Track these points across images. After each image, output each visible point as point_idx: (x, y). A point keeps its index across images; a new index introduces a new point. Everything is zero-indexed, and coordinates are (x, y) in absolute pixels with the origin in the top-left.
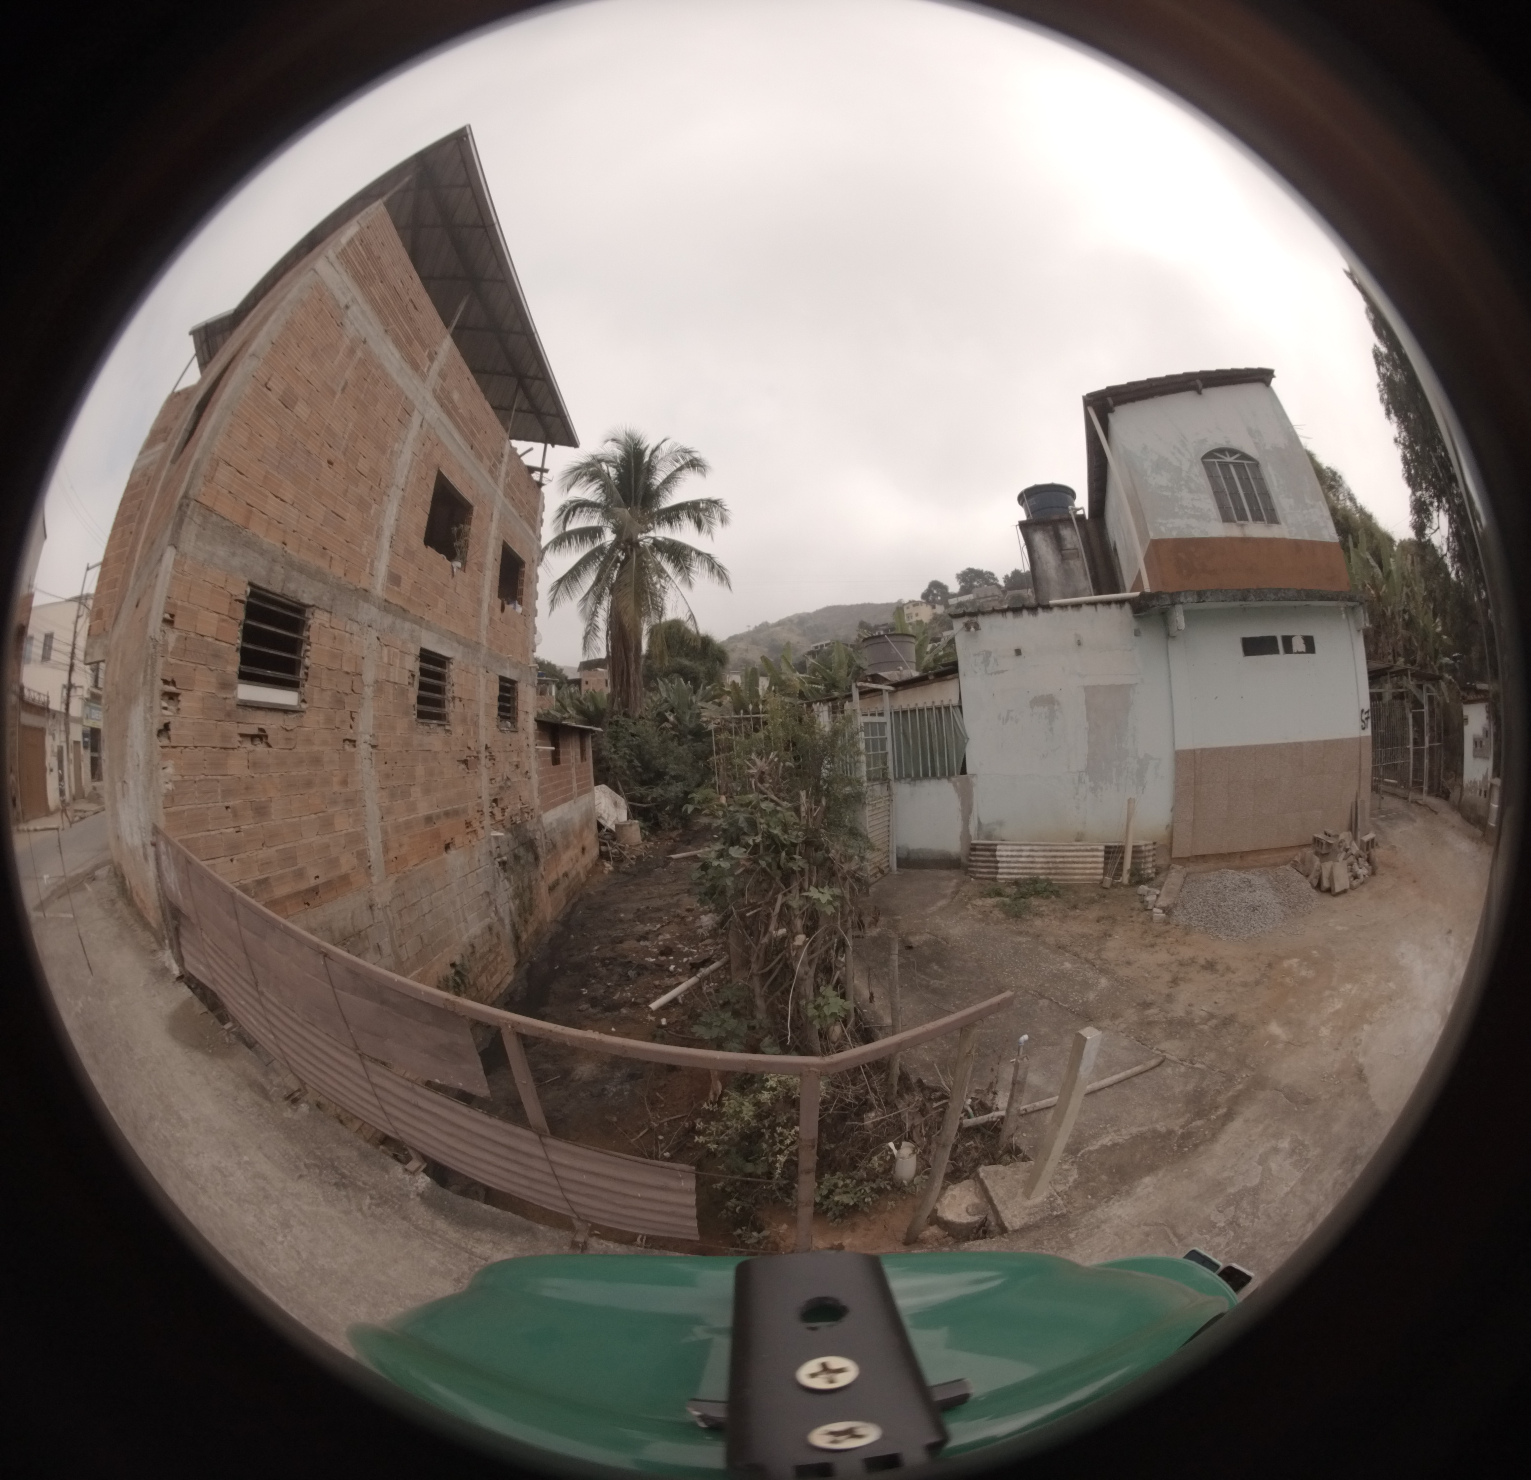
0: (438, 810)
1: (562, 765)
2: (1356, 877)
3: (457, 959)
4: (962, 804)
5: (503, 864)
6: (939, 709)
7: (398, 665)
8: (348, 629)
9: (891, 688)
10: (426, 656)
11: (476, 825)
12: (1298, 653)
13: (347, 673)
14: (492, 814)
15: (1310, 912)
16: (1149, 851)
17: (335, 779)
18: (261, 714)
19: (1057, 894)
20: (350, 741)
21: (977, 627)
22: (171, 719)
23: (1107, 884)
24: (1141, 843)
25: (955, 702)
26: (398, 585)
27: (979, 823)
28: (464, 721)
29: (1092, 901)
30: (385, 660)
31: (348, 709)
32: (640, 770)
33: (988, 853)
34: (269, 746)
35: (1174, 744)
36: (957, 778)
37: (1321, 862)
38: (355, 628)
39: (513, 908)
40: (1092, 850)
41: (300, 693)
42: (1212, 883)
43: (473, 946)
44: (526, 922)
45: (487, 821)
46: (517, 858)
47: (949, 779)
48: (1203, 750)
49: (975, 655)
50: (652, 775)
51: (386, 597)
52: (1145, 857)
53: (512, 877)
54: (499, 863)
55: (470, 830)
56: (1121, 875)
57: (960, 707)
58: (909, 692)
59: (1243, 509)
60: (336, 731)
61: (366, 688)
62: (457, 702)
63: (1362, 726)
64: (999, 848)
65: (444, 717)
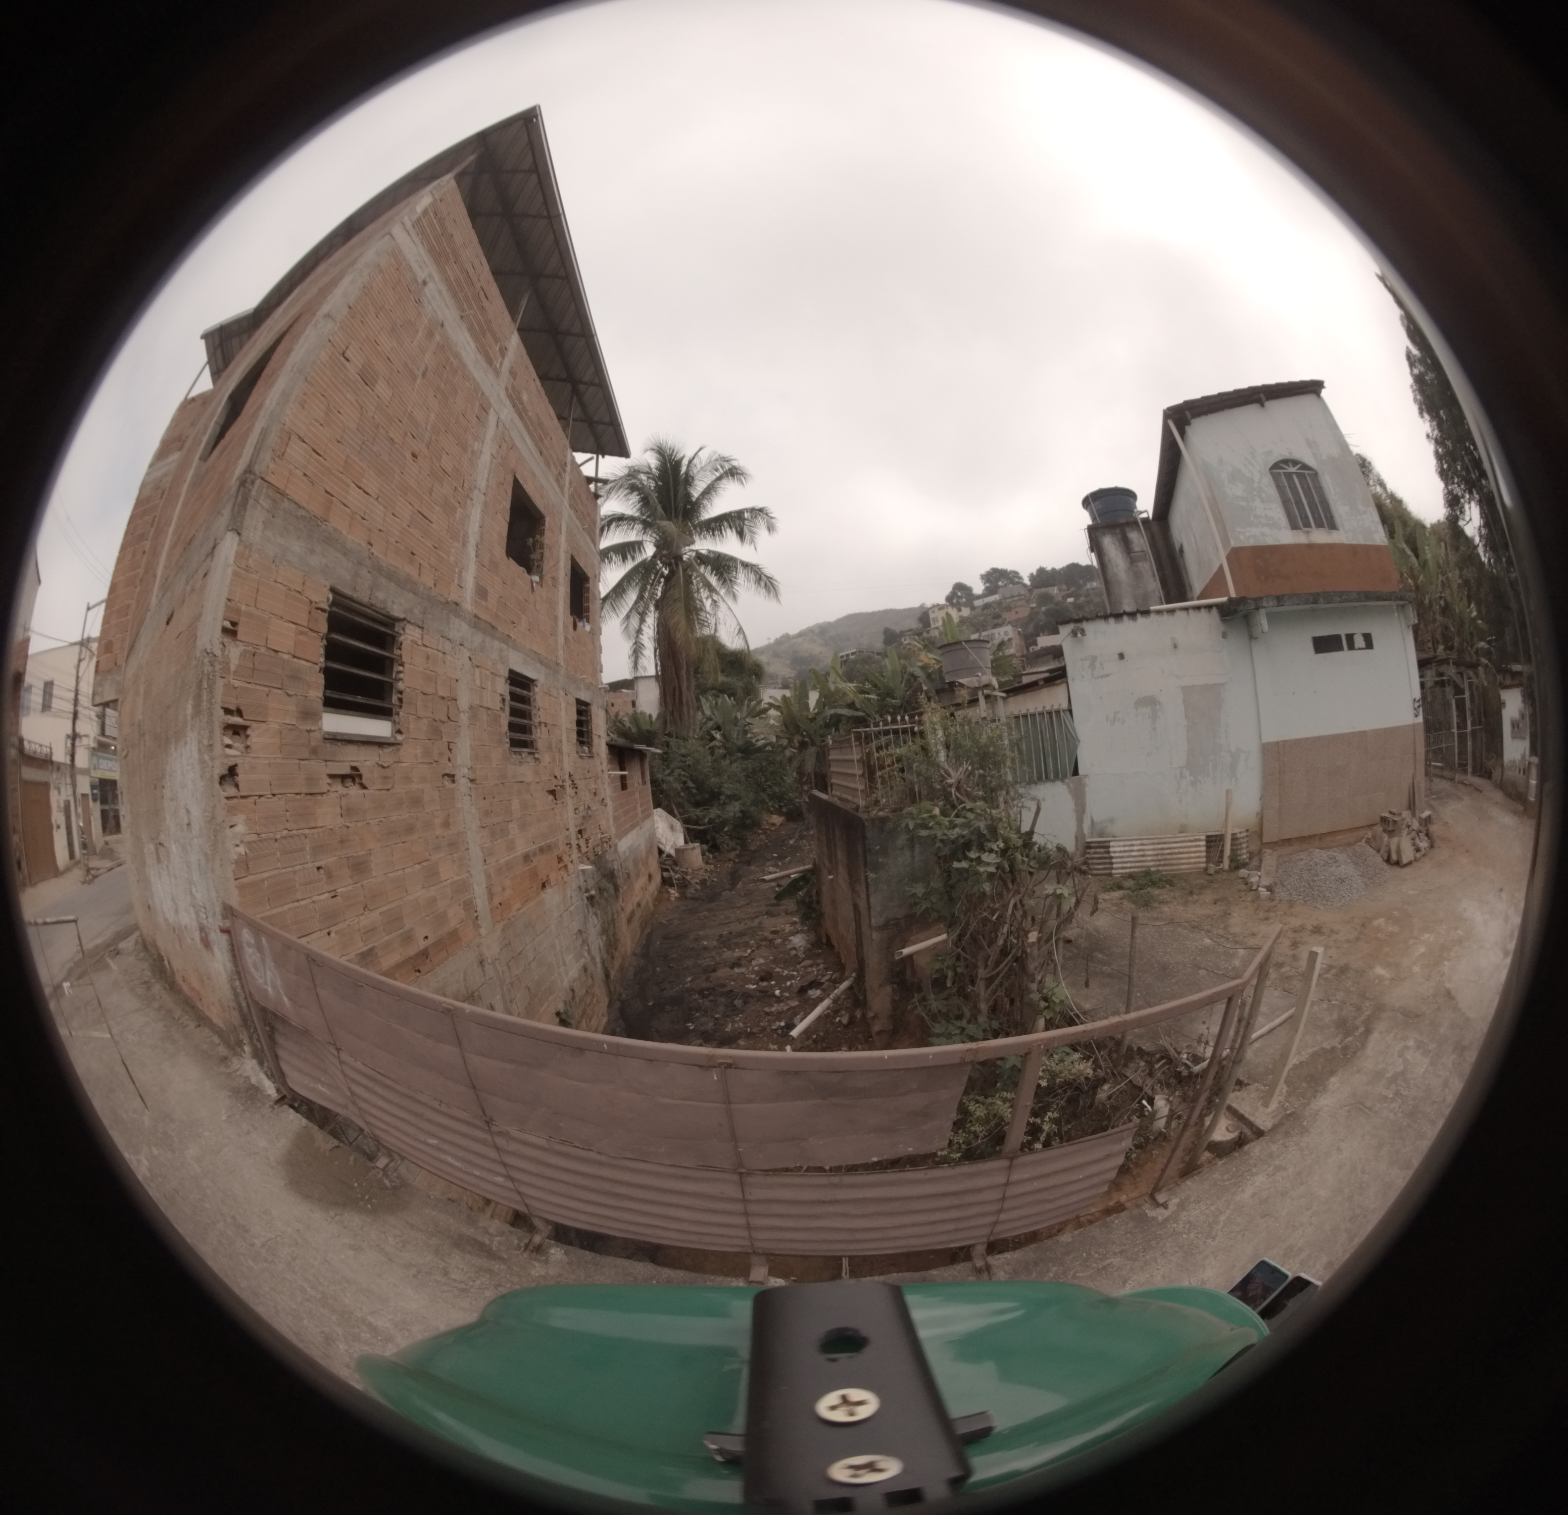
0: (534, 847)
1: (629, 790)
2: (1418, 850)
3: (561, 1007)
4: (1076, 805)
5: (591, 898)
6: (1050, 713)
7: (489, 689)
8: (440, 648)
9: (1004, 695)
10: (514, 678)
11: (566, 859)
12: (1359, 649)
13: (443, 698)
14: (579, 846)
15: (1385, 882)
16: (1243, 838)
17: (437, 821)
18: (352, 749)
19: (1171, 884)
20: (448, 775)
21: (1083, 632)
22: (239, 761)
23: (1211, 871)
24: (1237, 831)
25: (1065, 705)
26: (486, 599)
27: (1092, 822)
28: (550, 748)
29: (1203, 888)
30: (478, 682)
31: (445, 739)
32: (694, 791)
33: (1102, 850)
34: (364, 787)
35: (1260, 737)
36: (1070, 779)
37: (1390, 837)
38: (447, 646)
39: (602, 945)
40: (1196, 840)
41: (394, 722)
42: (1304, 862)
43: (573, 991)
44: (613, 958)
45: (575, 855)
46: (601, 890)
47: (1062, 781)
48: (1285, 742)
49: (1082, 660)
50: (707, 796)
51: (475, 611)
52: (1241, 844)
53: (599, 912)
54: (587, 898)
55: (561, 865)
56: (1222, 862)
57: (1070, 711)
58: (1020, 698)
59: (1307, 517)
60: (435, 765)
61: (462, 714)
62: (543, 728)
63: (1415, 714)
64: (1112, 844)
65: (531, 744)
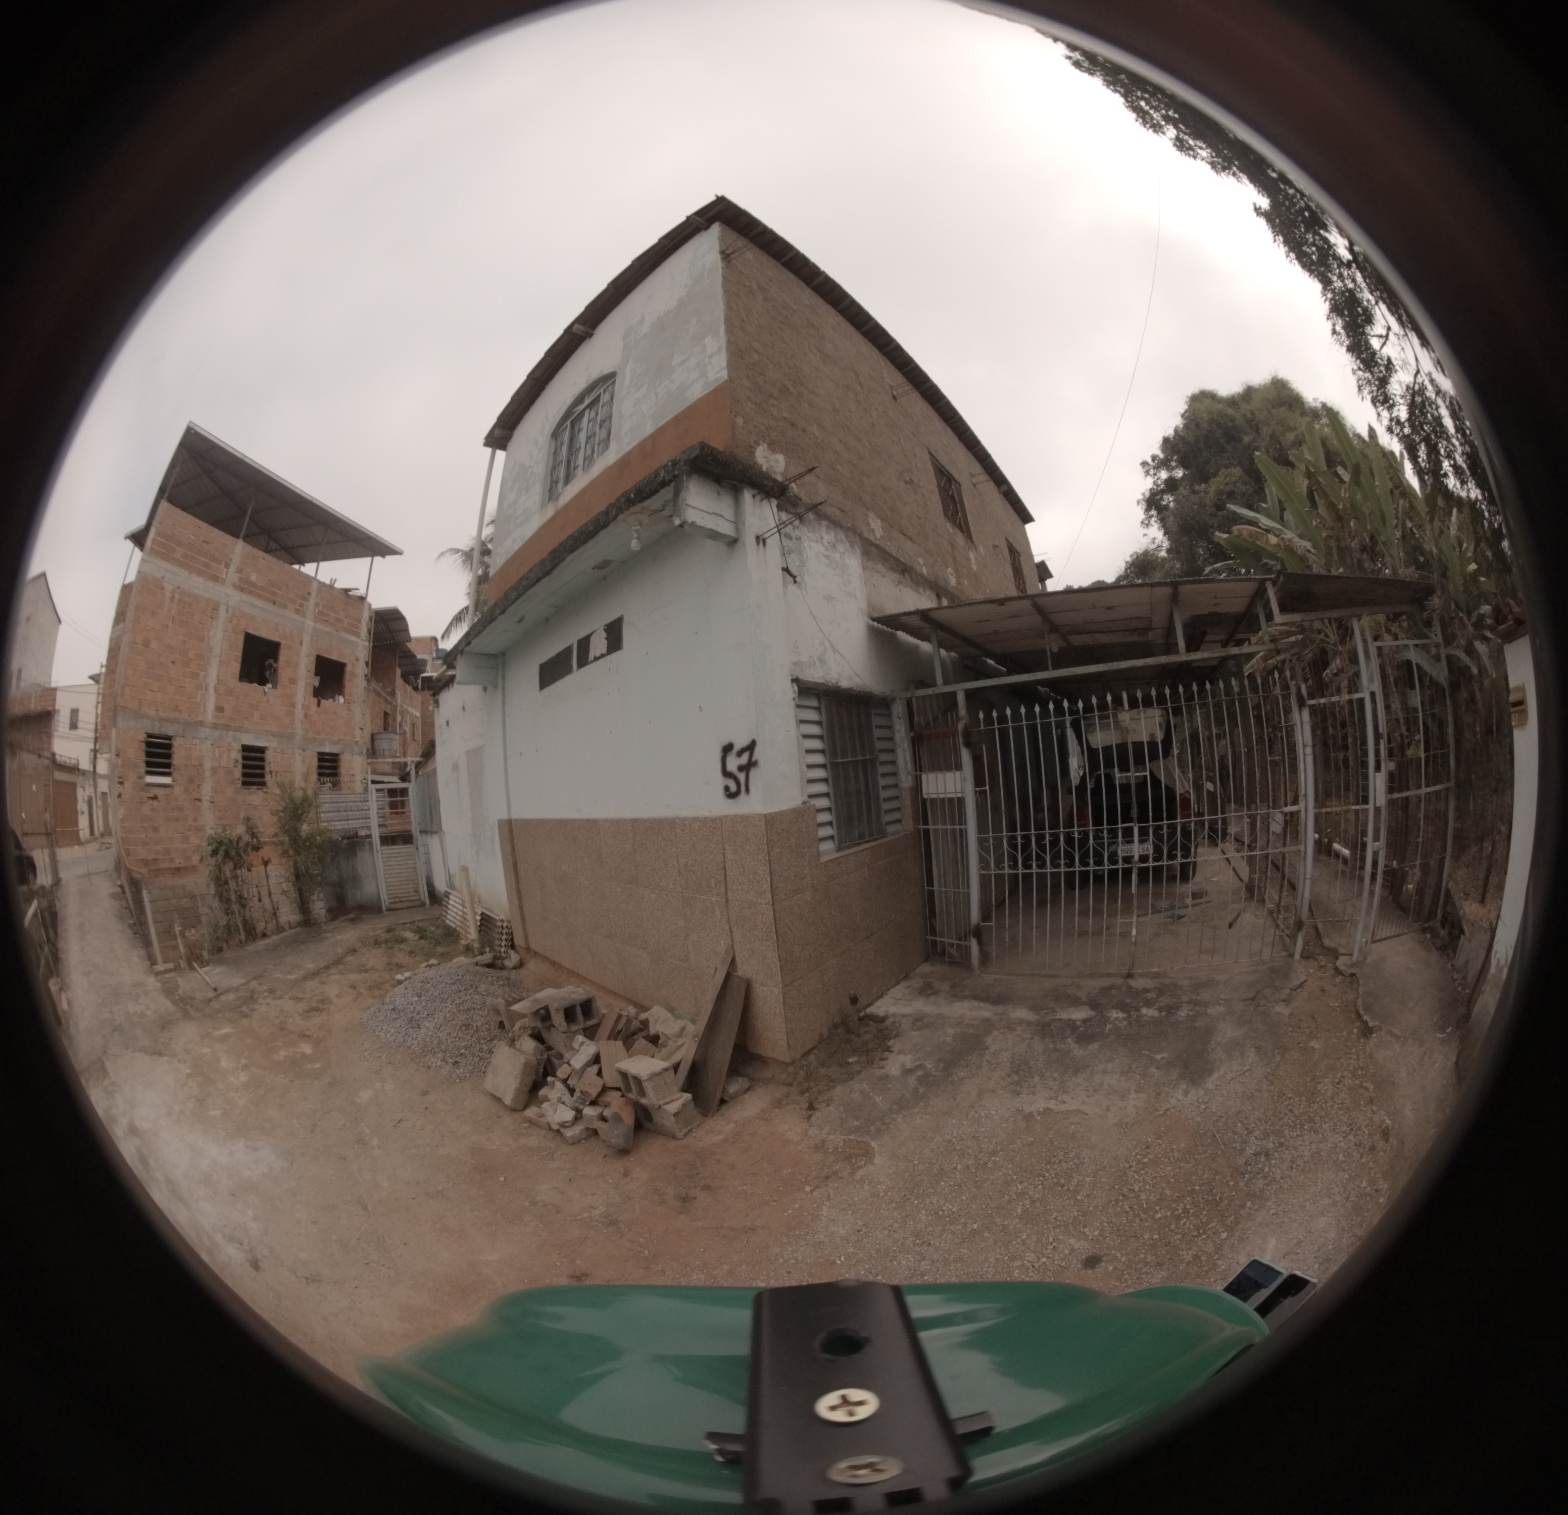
4: (443, 856)
7: (227, 756)
8: (194, 743)
10: (246, 748)
12: (596, 659)
13: (196, 765)
17: (190, 818)
18: (157, 788)
20: (198, 800)
21: (439, 704)
24: (502, 917)
26: (223, 712)
27: (449, 874)
28: (280, 785)
30: (218, 756)
31: (197, 783)
33: (447, 900)
34: (159, 802)
38: (198, 742)
41: (172, 778)
48: (516, 821)
49: (438, 728)
51: (215, 721)
60: (192, 795)
62: (273, 774)
63: (727, 788)
64: (451, 897)
65: (263, 784)
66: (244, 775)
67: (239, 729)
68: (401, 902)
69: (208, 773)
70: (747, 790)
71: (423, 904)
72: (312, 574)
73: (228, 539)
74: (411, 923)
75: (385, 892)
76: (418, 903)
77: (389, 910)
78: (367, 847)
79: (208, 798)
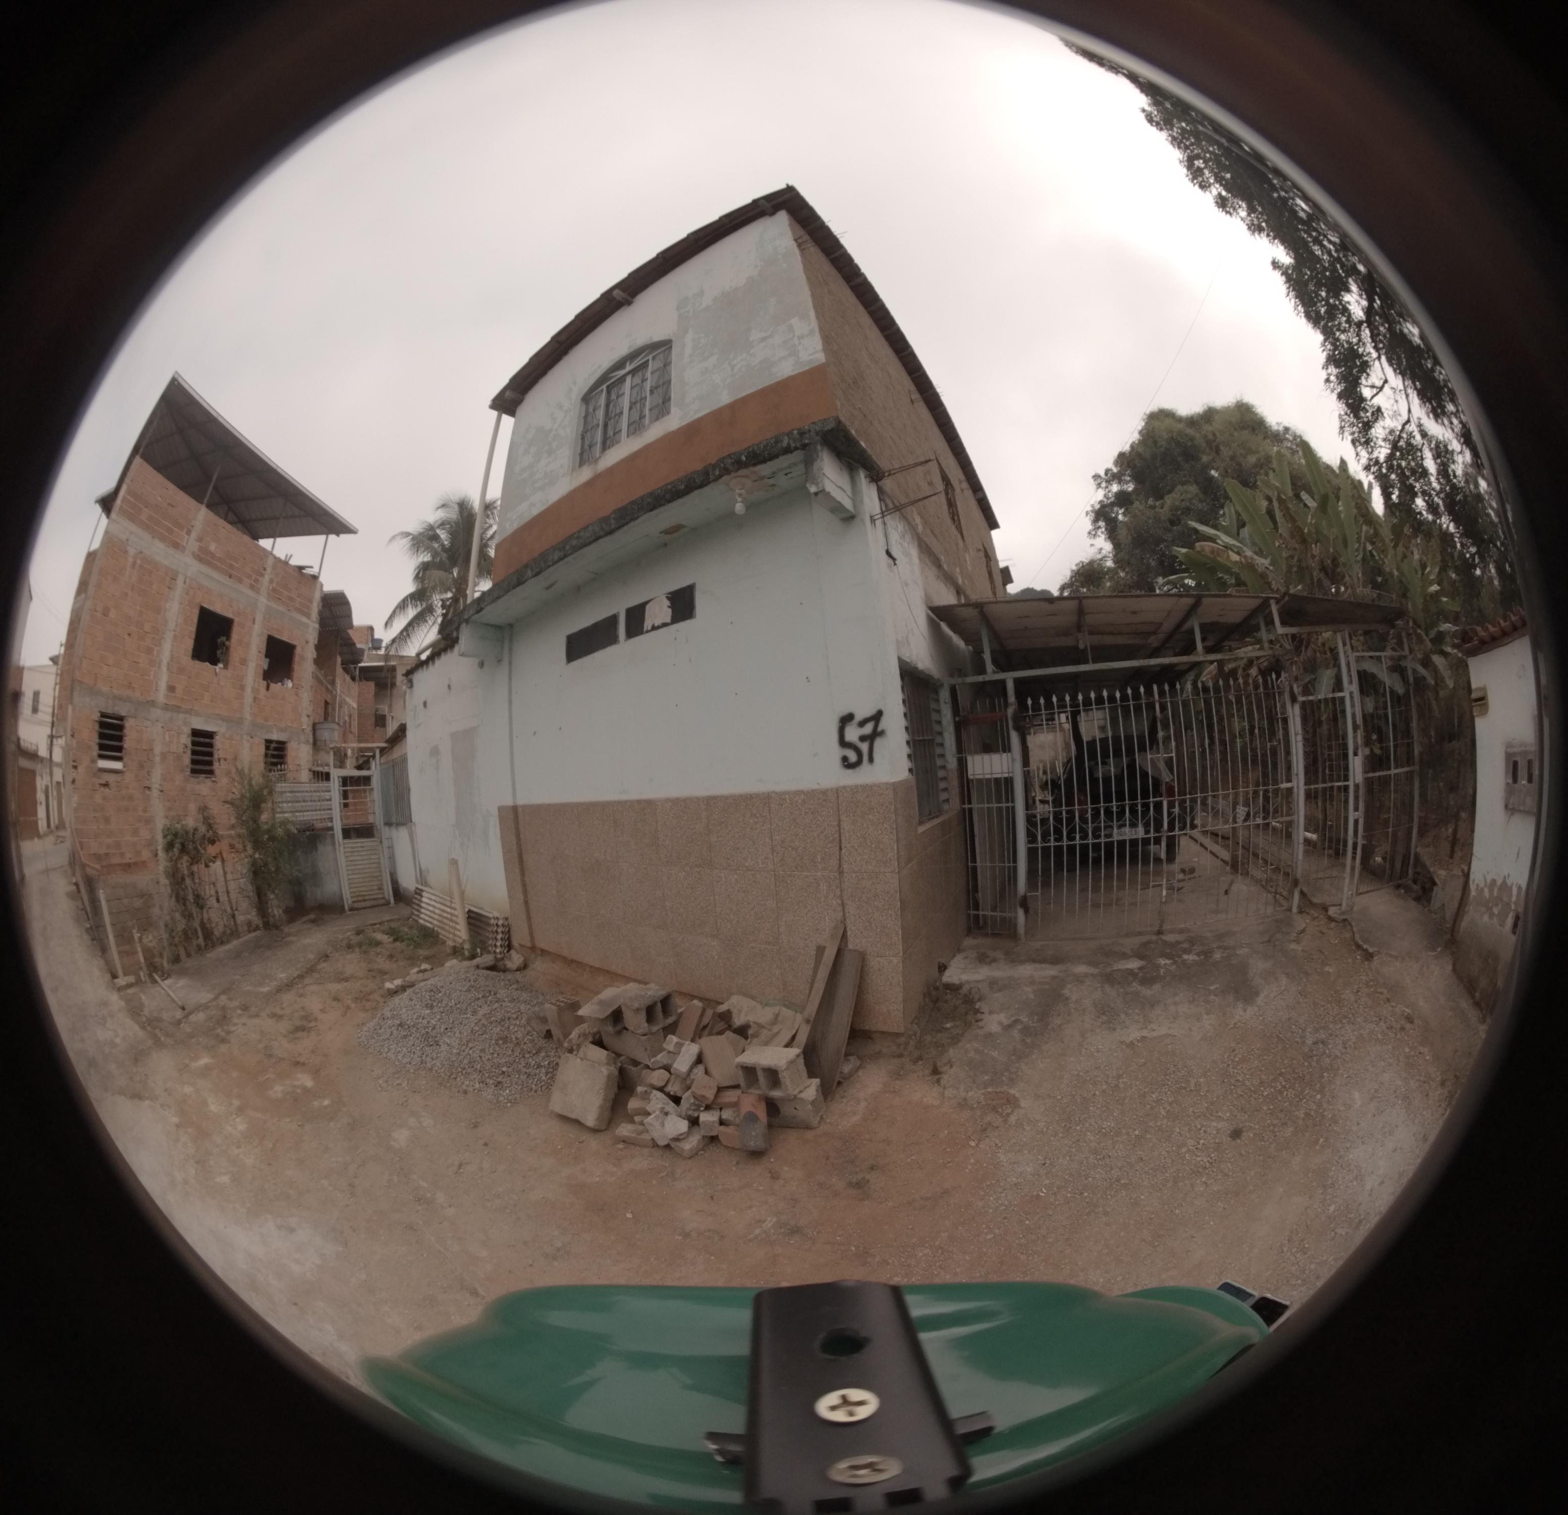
4: (412, 850)
7: (177, 741)
8: (145, 725)
10: (196, 733)
12: (656, 628)
13: (146, 750)
17: (140, 808)
18: (108, 774)
20: (148, 788)
21: (412, 683)
24: (492, 914)
26: (175, 692)
27: (421, 869)
28: (229, 772)
31: (147, 770)
33: (418, 897)
34: (110, 789)
36: (410, 825)
38: (150, 723)
41: (123, 763)
49: (411, 711)
51: (166, 702)
60: (141, 782)
61: (156, 757)
62: (222, 762)
63: (845, 759)
64: (424, 894)
65: (211, 772)
66: (193, 762)
67: (189, 712)
68: (364, 900)
69: (157, 759)
70: (871, 760)
71: (388, 903)
72: (269, 548)
73: (192, 503)
74: (380, 923)
75: (347, 887)
76: (382, 901)
77: (351, 909)
78: (329, 840)
79: (157, 786)
